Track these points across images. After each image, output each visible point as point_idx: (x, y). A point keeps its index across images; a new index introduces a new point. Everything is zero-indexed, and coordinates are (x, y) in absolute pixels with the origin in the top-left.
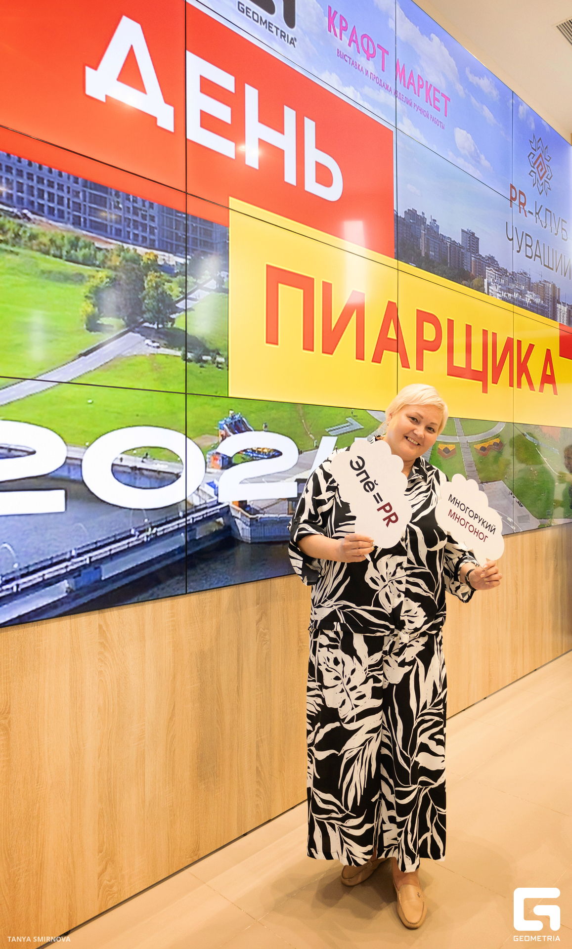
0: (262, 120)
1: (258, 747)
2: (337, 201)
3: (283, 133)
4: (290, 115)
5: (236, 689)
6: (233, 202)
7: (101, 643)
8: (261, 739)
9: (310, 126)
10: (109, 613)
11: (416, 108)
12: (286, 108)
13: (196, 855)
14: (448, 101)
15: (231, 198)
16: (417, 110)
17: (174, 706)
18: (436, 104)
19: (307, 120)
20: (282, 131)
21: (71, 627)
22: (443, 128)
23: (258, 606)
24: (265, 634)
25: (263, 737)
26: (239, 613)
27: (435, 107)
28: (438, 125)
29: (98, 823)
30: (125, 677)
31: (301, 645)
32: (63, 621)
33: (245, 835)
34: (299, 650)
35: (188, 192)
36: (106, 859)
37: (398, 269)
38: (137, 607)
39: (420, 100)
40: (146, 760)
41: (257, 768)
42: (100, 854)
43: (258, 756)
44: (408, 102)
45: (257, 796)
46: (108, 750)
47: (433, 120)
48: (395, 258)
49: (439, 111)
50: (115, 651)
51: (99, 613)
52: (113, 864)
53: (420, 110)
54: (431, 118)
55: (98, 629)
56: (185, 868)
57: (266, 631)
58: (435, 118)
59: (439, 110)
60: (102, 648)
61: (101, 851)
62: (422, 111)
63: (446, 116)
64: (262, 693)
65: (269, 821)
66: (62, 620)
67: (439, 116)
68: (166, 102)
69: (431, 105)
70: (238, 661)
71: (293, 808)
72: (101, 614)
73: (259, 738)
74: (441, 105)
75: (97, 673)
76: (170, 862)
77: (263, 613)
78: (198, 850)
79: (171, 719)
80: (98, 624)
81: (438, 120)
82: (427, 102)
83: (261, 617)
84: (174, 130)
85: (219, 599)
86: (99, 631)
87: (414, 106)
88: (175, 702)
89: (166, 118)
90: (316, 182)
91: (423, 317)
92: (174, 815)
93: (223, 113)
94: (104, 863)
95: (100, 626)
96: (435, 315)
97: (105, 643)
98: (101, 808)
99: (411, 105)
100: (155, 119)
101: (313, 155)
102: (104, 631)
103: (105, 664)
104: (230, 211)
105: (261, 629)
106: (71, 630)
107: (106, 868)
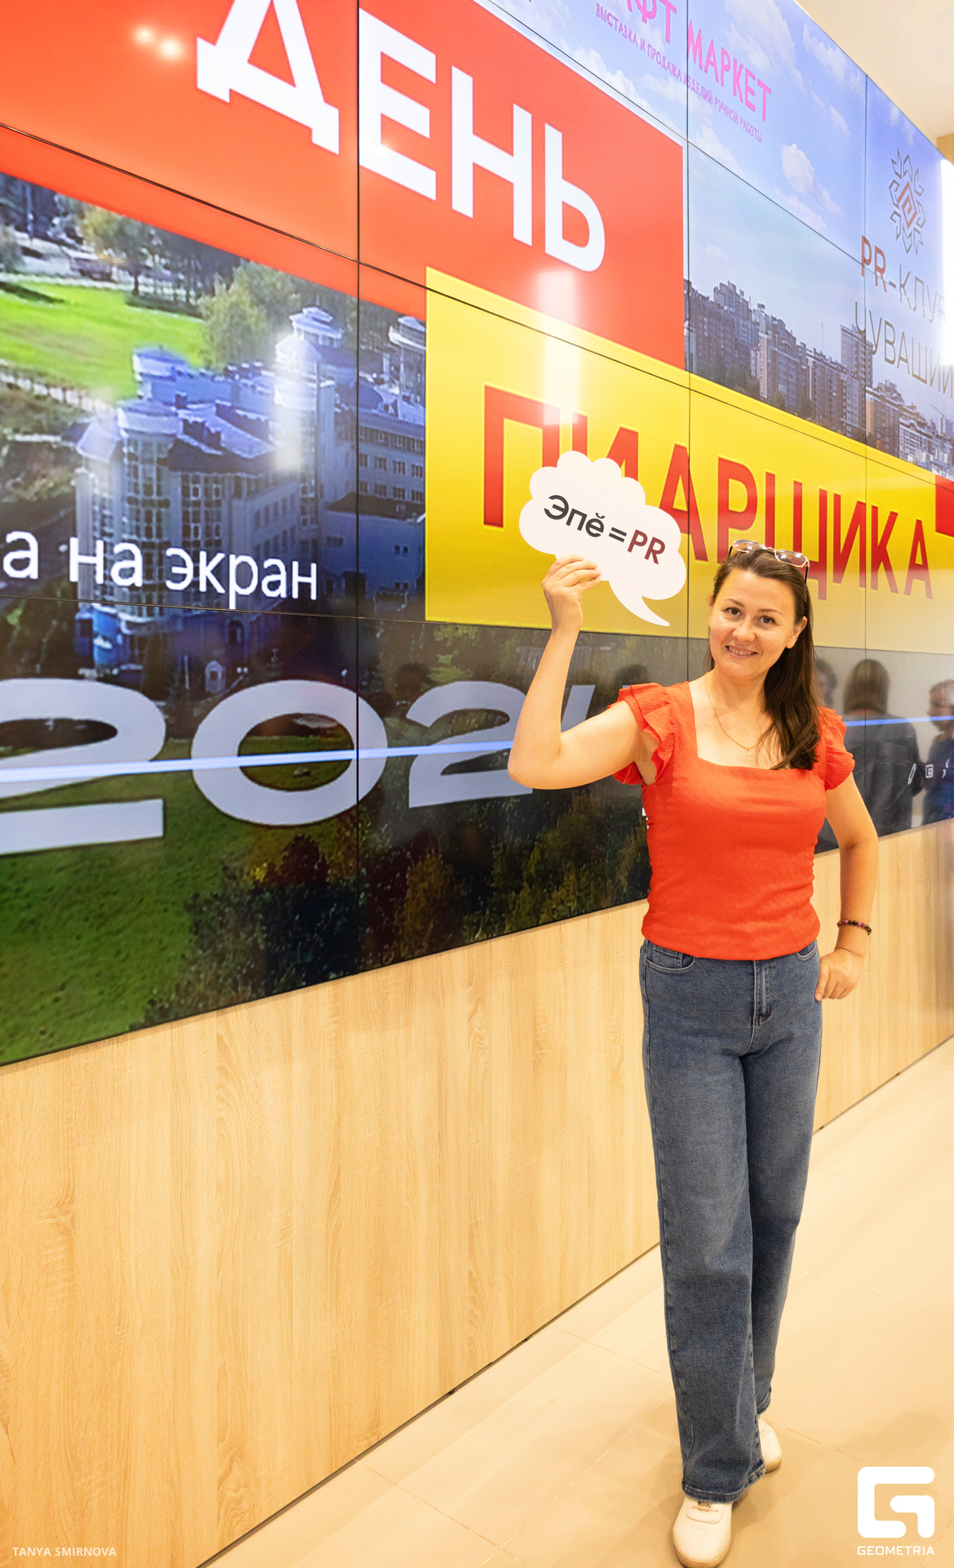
0: (478, 131)
1: (471, 1236)
2: (597, 270)
3: (511, 153)
4: (522, 120)
5: (436, 1137)
6: (434, 278)
7: (221, 1069)
8: (476, 1222)
9: (553, 138)
10: (234, 1013)
11: (718, 105)
12: (516, 108)
13: (375, 1434)
14: (767, 93)
15: (429, 270)
16: (720, 110)
17: (339, 1174)
18: (749, 99)
19: (548, 129)
20: (509, 150)
21: (172, 1042)
22: (760, 140)
23: (471, 988)
24: (482, 1039)
25: (478, 1219)
26: (441, 1001)
27: (749, 104)
28: (752, 135)
29: (218, 1390)
30: (260, 1127)
31: (538, 1052)
32: (160, 1033)
33: (451, 1393)
34: (535, 1062)
35: (361, 260)
36: (231, 1452)
37: (690, 389)
38: (279, 1001)
39: (725, 93)
40: (294, 1272)
41: (470, 1273)
42: (221, 1445)
43: (472, 1251)
44: (706, 96)
45: (471, 1322)
46: (233, 1259)
47: (744, 126)
48: (686, 370)
49: (754, 110)
50: (243, 1082)
51: (218, 1015)
52: (242, 1459)
53: (725, 109)
54: (742, 122)
55: (216, 1044)
56: (356, 1458)
57: (484, 1030)
58: (748, 124)
59: (753, 108)
60: (223, 1077)
61: (221, 1440)
62: (728, 111)
63: (764, 118)
64: (478, 1141)
65: (490, 1365)
66: (158, 1031)
67: (753, 118)
68: (326, 101)
69: (742, 100)
70: (439, 1087)
71: (526, 1340)
72: (220, 1017)
73: (474, 1221)
74: (756, 100)
75: (215, 1122)
76: (333, 1450)
77: (479, 999)
78: (378, 1425)
79: (334, 1196)
80: (215, 1035)
81: (751, 126)
82: (735, 95)
83: (476, 1006)
84: (340, 149)
85: (410, 980)
86: (218, 1046)
87: (716, 103)
88: (339, 1167)
89: (326, 130)
90: (564, 238)
91: (729, 471)
92: (339, 1366)
93: (417, 118)
94: (227, 1459)
95: (220, 1038)
96: (747, 466)
97: (227, 1067)
98: (223, 1362)
99: (710, 100)
100: (309, 130)
101: (561, 192)
102: (226, 1047)
103: (228, 1105)
104: (428, 291)
105: (476, 1029)
106: (172, 1047)
107: (230, 1469)
